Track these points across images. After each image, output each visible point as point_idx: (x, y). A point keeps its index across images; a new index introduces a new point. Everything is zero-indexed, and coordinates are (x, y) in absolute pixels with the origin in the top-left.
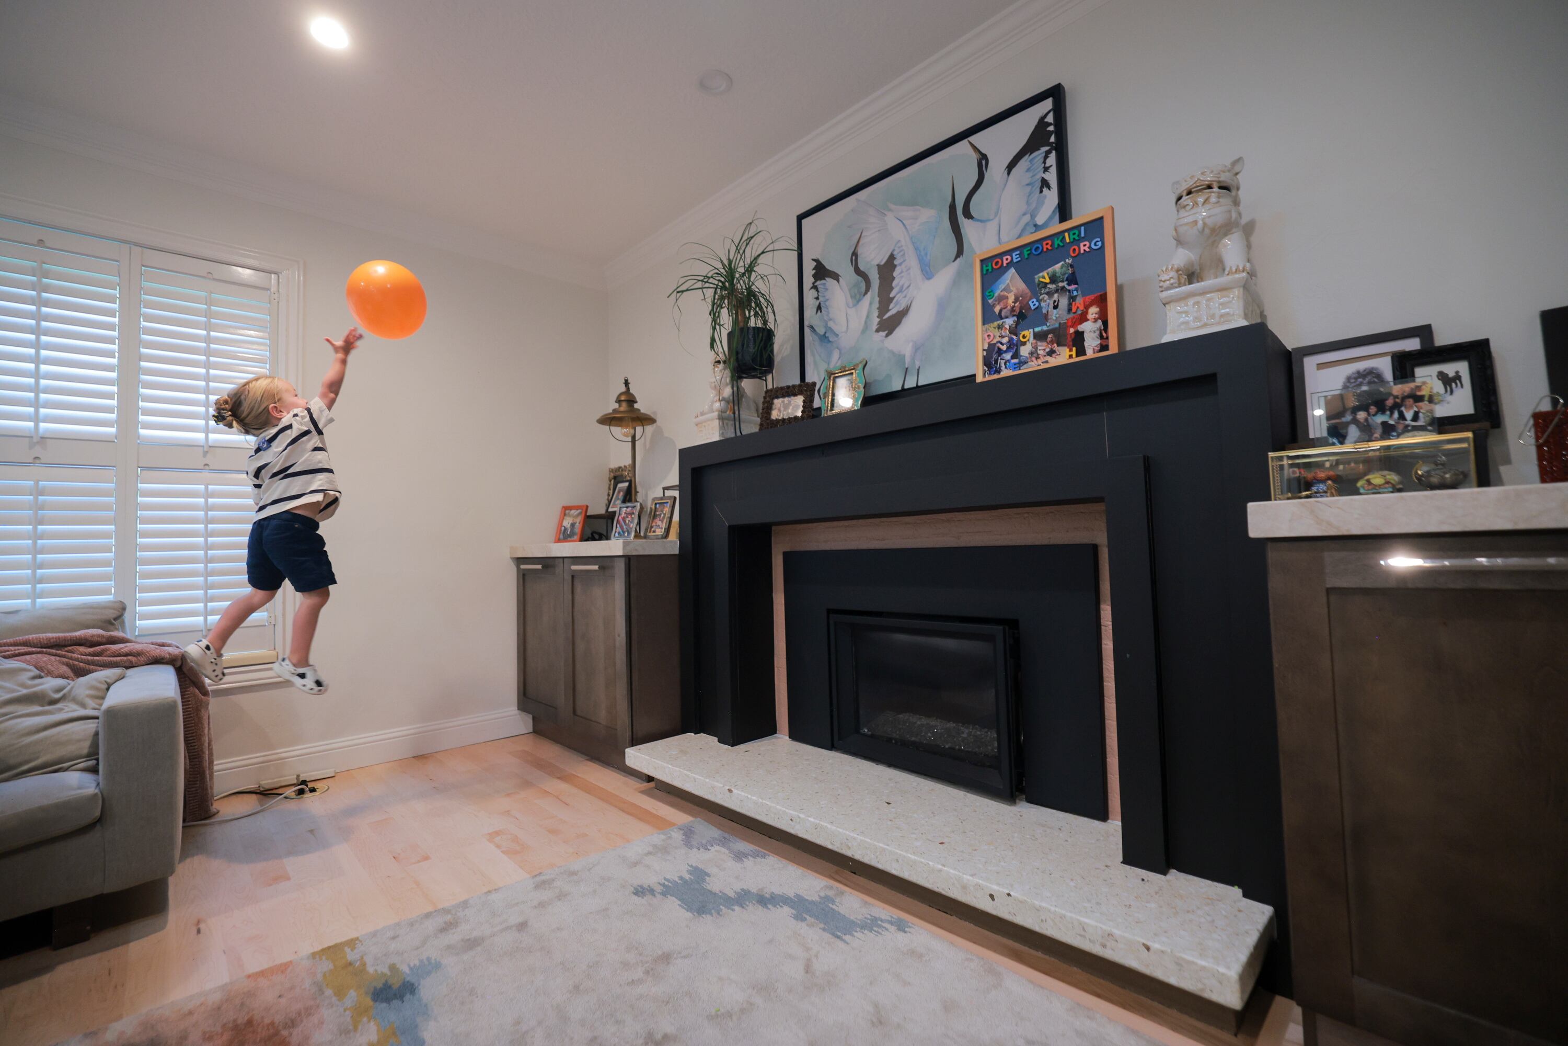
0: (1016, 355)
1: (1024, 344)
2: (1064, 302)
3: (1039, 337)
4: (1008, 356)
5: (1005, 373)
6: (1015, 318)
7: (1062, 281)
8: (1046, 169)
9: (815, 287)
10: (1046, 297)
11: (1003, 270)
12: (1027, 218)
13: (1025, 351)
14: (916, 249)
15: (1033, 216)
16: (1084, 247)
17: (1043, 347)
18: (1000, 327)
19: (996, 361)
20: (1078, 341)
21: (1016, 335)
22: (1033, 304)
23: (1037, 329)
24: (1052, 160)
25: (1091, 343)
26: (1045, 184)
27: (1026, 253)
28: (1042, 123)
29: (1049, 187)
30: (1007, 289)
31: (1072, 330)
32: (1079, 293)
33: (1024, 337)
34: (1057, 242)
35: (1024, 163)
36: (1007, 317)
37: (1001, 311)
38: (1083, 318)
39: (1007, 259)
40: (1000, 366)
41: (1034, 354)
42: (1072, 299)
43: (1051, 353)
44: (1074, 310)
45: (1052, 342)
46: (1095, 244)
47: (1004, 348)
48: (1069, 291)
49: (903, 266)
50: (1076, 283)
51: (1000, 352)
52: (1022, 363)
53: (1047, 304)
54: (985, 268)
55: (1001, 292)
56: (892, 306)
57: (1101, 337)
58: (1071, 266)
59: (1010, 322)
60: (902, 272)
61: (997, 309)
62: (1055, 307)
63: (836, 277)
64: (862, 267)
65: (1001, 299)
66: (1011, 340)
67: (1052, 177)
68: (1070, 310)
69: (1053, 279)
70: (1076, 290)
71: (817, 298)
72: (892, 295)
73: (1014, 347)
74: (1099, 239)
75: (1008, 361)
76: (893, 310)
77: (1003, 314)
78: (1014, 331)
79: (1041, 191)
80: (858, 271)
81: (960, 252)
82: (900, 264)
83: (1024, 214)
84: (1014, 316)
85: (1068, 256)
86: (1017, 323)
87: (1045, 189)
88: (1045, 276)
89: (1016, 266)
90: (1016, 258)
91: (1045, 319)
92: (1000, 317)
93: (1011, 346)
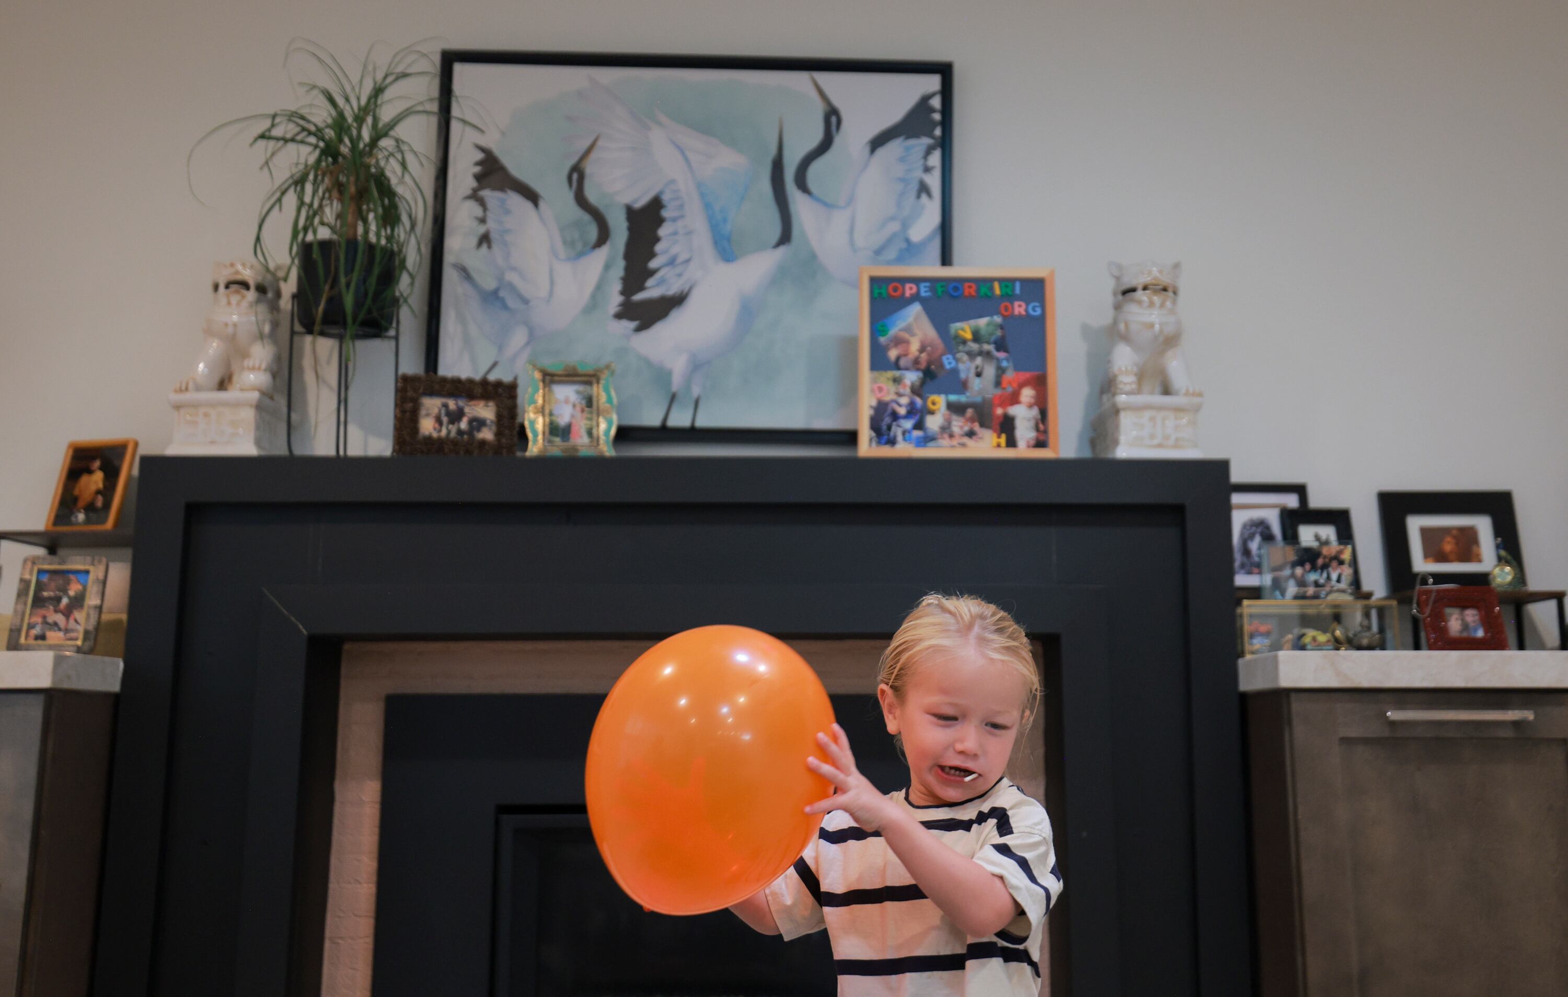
0: (919, 426)
1: (932, 413)
2: (990, 371)
3: (956, 409)
4: (908, 424)
5: (904, 449)
6: (920, 374)
7: (988, 343)
8: (927, 170)
9: (474, 196)
10: (965, 358)
11: (905, 302)
12: (895, 227)
13: (933, 423)
15: (905, 226)
16: (1019, 308)
17: (959, 425)
18: (897, 381)
19: (889, 428)
20: (1007, 427)
21: (920, 396)
22: (948, 362)
23: (953, 398)
24: (935, 159)
25: (1025, 432)
26: (923, 189)
27: (940, 290)
28: (924, 102)
29: (929, 195)
30: (908, 329)
31: (999, 411)
32: (1011, 364)
33: (934, 403)
34: (984, 290)
35: (895, 147)
36: (907, 369)
37: (898, 358)
38: (1014, 399)
39: (911, 289)
40: (895, 437)
41: (946, 429)
42: (1001, 371)
43: (971, 434)
44: (1004, 383)
45: (972, 420)
46: (1034, 310)
47: (902, 411)
48: (998, 360)
49: (680, 224)
50: (1006, 351)
51: (895, 416)
52: (928, 439)
53: (966, 368)
54: (876, 291)
55: (900, 330)
56: (651, 281)
57: (1037, 429)
58: (1001, 327)
59: (912, 377)
60: (675, 233)
61: (893, 354)
62: (979, 375)
63: (532, 197)
64: (591, 195)
65: (898, 341)
66: (912, 405)
67: (934, 181)
68: (998, 383)
69: (977, 337)
70: (1007, 360)
71: (483, 221)
72: (653, 264)
73: (918, 414)
74: (1037, 304)
75: (909, 432)
76: (652, 291)
77: (902, 363)
78: (917, 391)
79: (919, 197)
80: (581, 200)
81: (785, 238)
84: (918, 369)
85: (998, 313)
86: (923, 382)
87: (924, 197)
88: (964, 329)
89: (924, 302)
90: (924, 292)
91: (963, 386)
92: (897, 366)
93: (912, 411)
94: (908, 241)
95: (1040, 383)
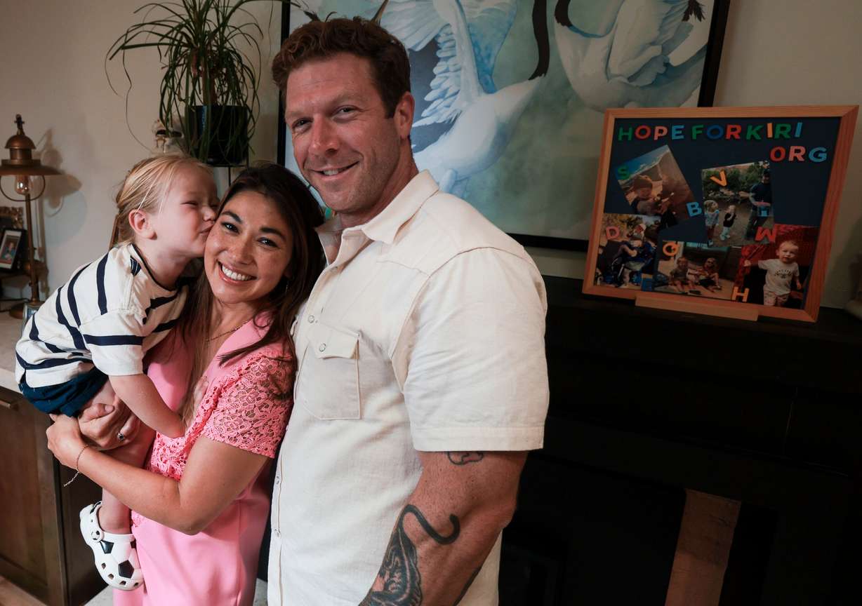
0: (651, 268)
1: (668, 258)
2: (743, 221)
3: (694, 256)
4: (638, 267)
6: (659, 219)
7: (747, 191)
10: (715, 205)
11: (653, 145)
12: (655, 51)
13: (666, 268)
14: (475, 45)
15: (666, 49)
16: (796, 153)
17: (695, 272)
18: (631, 223)
19: (617, 268)
20: (754, 282)
21: (653, 240)
22: (693, 209)
23: (690, 245)
25: (775, 288)
26: (693, 7)
27: (695, 133)
29: (700, 16)
30: (652, 173)
31: (747, 263)
32: (771, 215)
33: (669, 249)
34: (751, 132)
36: (645, 213)
37: (636, 201)
38: (770, 252)
39: (661, 131)
40: (622, 276)
41: (679, 275)
42: (757, 222)
43: (708, 283)
44: (759, 237)
45: (712, 270)
46: (816, 155)
47: (634, 253)
48: (755, 208)
49: (451, 62)
50: (769, 200)
51: (625, 257)
52: (658, 284)
53: (714, 215)
54: (621, 134)
55: (643, 174)
56: (425, 113)
57: (792, 285)
58: (767, 173)
59: (648, 221)
60: (447, 71)
61: (631, 197)
62: (728, 224)
65: (638, 184)
66: (645, 246)
67: (707, 2)
68: (751, 234)
69: (733, 182)
70: (767, 209)
72: (428, 98)
73: (650, 258)
74: (824, 150)
75: (638, 273)
76: (427, 120)
77: (640, 206)
78: (653, 235)
79: (686, 18)
81: (542, 68)
82: (447, 59)
83: (653, 44)
84: (656, 214)
85: (766, 157)
86: (660, 227)
87: (692, 17)
88: (720, 175)
89: (674, 146)
90: (676, 134)
91: (709, 234)
92: (634, 208)
93: (644, 253)
94: (667, 65)
95: (808, 240)
